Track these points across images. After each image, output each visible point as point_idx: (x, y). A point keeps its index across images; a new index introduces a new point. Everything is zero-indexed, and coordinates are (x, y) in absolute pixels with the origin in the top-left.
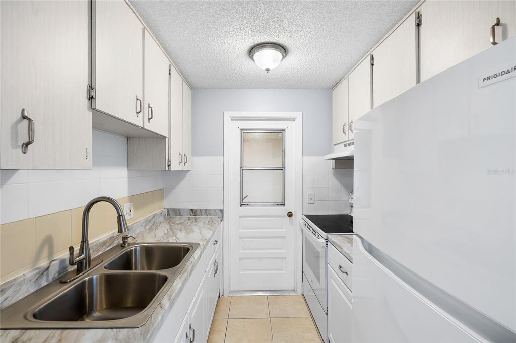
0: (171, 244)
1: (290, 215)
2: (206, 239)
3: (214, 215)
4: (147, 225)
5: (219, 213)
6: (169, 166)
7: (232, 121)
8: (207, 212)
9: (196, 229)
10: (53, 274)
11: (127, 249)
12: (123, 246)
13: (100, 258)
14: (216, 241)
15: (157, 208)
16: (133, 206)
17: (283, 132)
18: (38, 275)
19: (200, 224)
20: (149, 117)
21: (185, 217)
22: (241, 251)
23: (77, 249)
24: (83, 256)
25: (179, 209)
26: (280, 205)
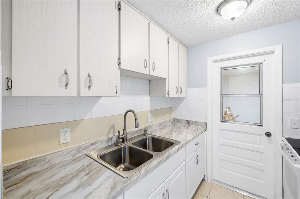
0: (166, 139)
1: (268, 135)
2: (186, 140)
3: (200, 126)
4: (160, 126)
5: (205, 125)
6: (168, 94)
7: (214, 63)
8: (196, 123)
9: (185, 132)
10: (114, 141)
11: (145, 137)
12: (144, 135)
13: (132, 139)
14: (198, 143)
15: (167, 118)
16: (153, 115)
17: (261, 65)
18: (108, 140)
19: (189, 130)
20: (153, 68)
21: (183, 124)
22: (221, 154)
23: (121, 133)
24: (124, 136)
25: (180, 119)
26: (258, 125)
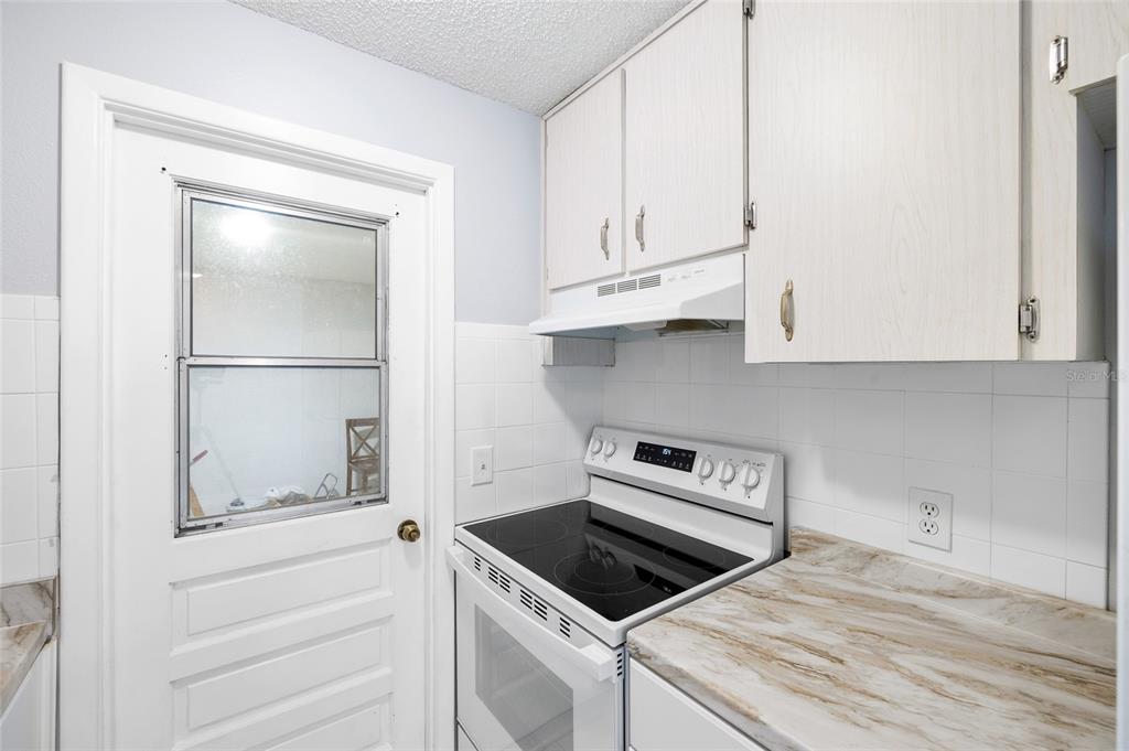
1: (408, 531)
7: (122, 133)
17: (381, 229)
26: (369, 501)
